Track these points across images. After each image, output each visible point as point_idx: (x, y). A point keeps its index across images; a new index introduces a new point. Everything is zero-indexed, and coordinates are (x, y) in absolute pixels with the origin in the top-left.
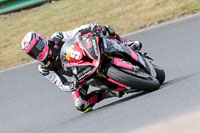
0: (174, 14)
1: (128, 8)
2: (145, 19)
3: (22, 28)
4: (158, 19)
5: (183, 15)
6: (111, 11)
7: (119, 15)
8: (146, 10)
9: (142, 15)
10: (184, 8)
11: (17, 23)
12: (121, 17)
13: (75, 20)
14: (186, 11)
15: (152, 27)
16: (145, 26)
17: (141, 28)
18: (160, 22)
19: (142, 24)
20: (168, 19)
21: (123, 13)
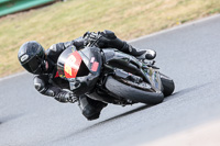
0: (198, 13)
1: (148, 7)
2: (167, 20)
3: (31, 30)
4: (181, 19)
5: (208, 14)
6: (129, 11)
7: (138, 14)
8: (168, 9)
9: (163, 15)
10: (209, 7)
11: (26, 24)
12: (140, 17)
13: (89, 21)
14: (212, 10)
15: (175, 28)
16: (166, 27)
17: (163, 28)
18: (183, 22)
19: (163, 25)
20: (192, 19)
21: (143, 12)
